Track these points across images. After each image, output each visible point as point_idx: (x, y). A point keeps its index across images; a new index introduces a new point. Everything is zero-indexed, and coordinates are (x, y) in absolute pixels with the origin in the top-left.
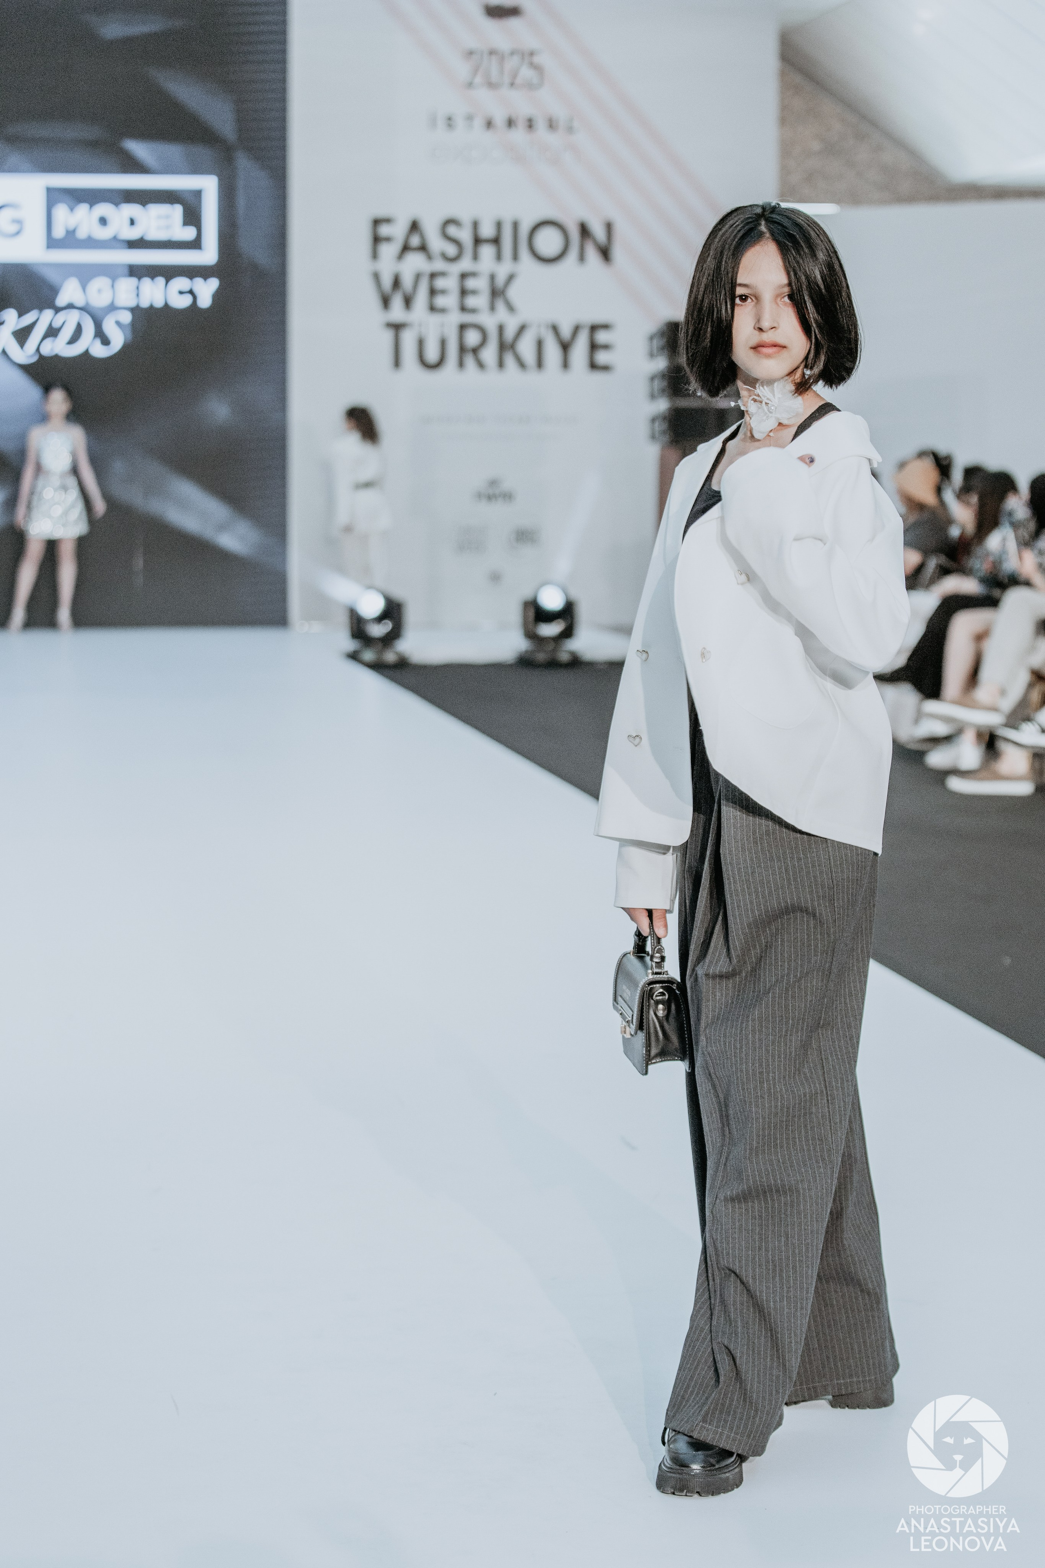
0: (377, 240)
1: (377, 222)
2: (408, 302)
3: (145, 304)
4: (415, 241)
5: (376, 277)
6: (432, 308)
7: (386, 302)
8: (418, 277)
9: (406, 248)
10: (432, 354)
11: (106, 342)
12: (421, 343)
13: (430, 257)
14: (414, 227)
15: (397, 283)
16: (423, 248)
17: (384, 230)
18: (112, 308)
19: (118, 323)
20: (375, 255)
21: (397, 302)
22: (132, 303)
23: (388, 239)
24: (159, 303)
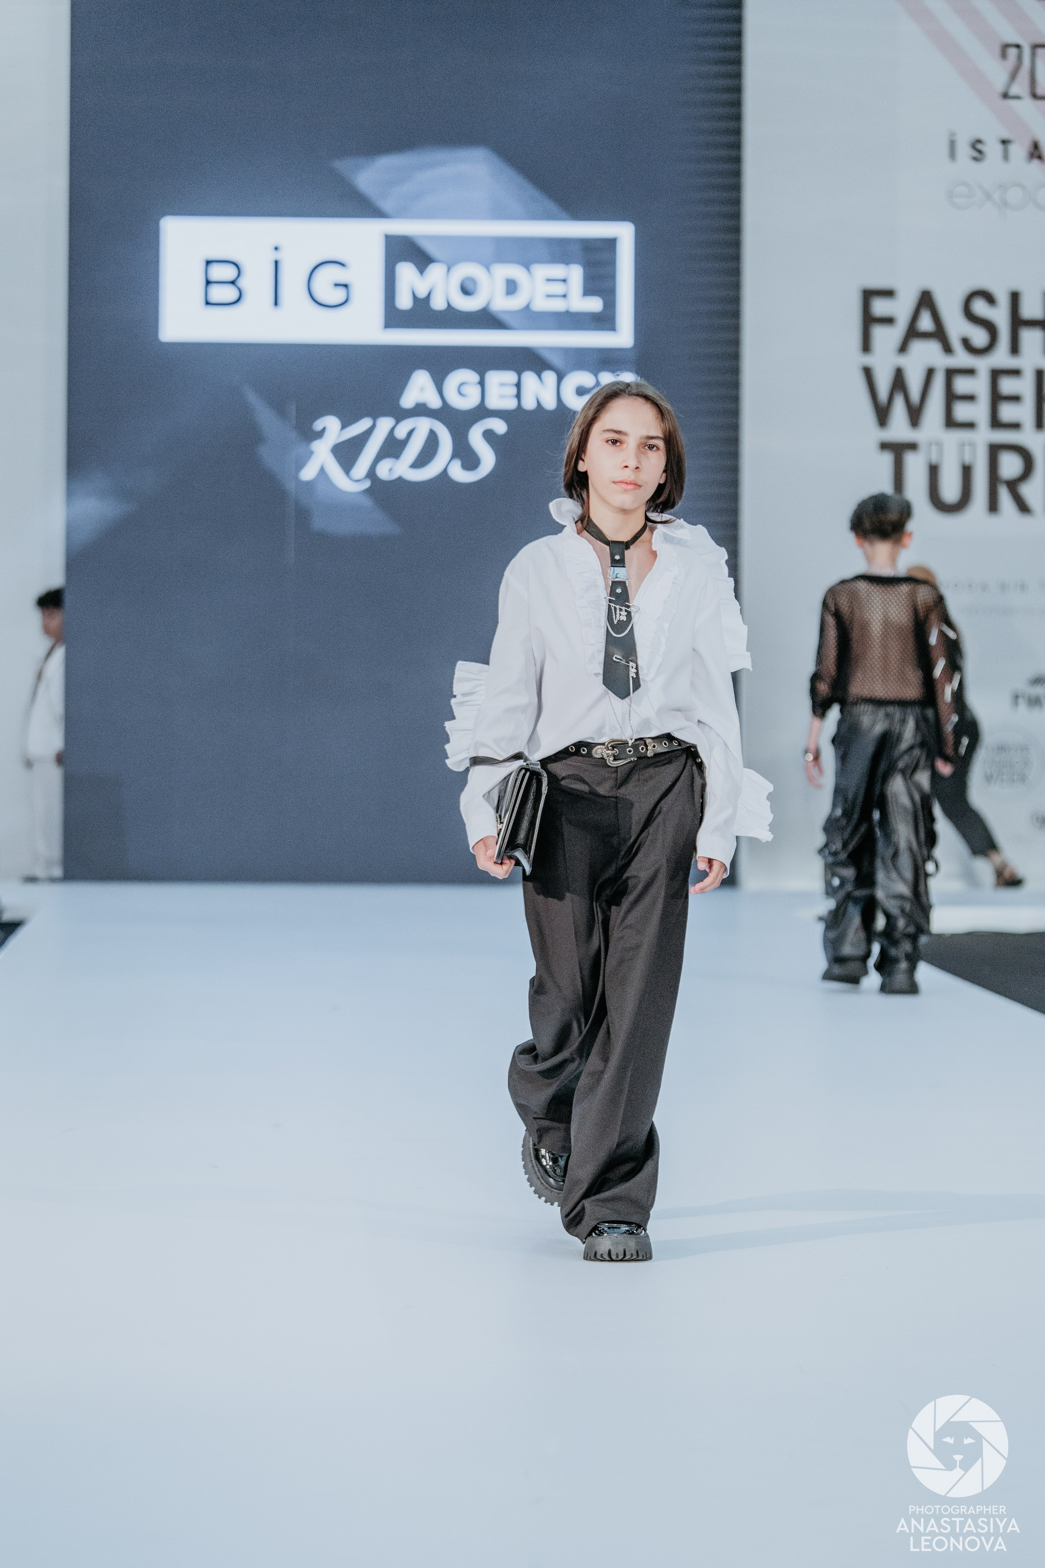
0: (869, 320)
1: (868, 295)
2: (915, 415)
3: (529, 404)
4: (926, 323)
5: (868, 373)
6: (951, 422)
7: (882, 415)
8: (930, 373)
9: (913, 333)
10: (950, 491)
11: (470, 461)
12: (934, 471)
13: (948, 349)
14: (926, 300)
15: (899, 382)
16: (939, 334)
17: (880, 307)
18: (482, 412)
19: (489, 435)
20: (866, 346)
21: (899, 411)
22: (510, 404)
23: (888, 321)
24: (550, 404)
